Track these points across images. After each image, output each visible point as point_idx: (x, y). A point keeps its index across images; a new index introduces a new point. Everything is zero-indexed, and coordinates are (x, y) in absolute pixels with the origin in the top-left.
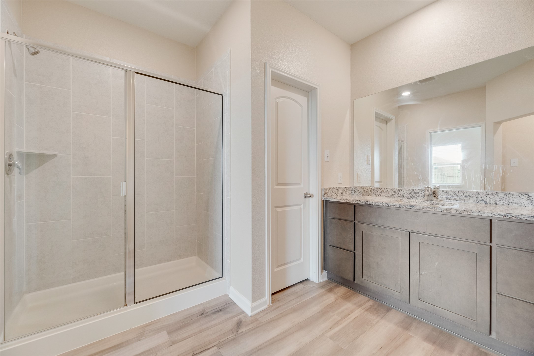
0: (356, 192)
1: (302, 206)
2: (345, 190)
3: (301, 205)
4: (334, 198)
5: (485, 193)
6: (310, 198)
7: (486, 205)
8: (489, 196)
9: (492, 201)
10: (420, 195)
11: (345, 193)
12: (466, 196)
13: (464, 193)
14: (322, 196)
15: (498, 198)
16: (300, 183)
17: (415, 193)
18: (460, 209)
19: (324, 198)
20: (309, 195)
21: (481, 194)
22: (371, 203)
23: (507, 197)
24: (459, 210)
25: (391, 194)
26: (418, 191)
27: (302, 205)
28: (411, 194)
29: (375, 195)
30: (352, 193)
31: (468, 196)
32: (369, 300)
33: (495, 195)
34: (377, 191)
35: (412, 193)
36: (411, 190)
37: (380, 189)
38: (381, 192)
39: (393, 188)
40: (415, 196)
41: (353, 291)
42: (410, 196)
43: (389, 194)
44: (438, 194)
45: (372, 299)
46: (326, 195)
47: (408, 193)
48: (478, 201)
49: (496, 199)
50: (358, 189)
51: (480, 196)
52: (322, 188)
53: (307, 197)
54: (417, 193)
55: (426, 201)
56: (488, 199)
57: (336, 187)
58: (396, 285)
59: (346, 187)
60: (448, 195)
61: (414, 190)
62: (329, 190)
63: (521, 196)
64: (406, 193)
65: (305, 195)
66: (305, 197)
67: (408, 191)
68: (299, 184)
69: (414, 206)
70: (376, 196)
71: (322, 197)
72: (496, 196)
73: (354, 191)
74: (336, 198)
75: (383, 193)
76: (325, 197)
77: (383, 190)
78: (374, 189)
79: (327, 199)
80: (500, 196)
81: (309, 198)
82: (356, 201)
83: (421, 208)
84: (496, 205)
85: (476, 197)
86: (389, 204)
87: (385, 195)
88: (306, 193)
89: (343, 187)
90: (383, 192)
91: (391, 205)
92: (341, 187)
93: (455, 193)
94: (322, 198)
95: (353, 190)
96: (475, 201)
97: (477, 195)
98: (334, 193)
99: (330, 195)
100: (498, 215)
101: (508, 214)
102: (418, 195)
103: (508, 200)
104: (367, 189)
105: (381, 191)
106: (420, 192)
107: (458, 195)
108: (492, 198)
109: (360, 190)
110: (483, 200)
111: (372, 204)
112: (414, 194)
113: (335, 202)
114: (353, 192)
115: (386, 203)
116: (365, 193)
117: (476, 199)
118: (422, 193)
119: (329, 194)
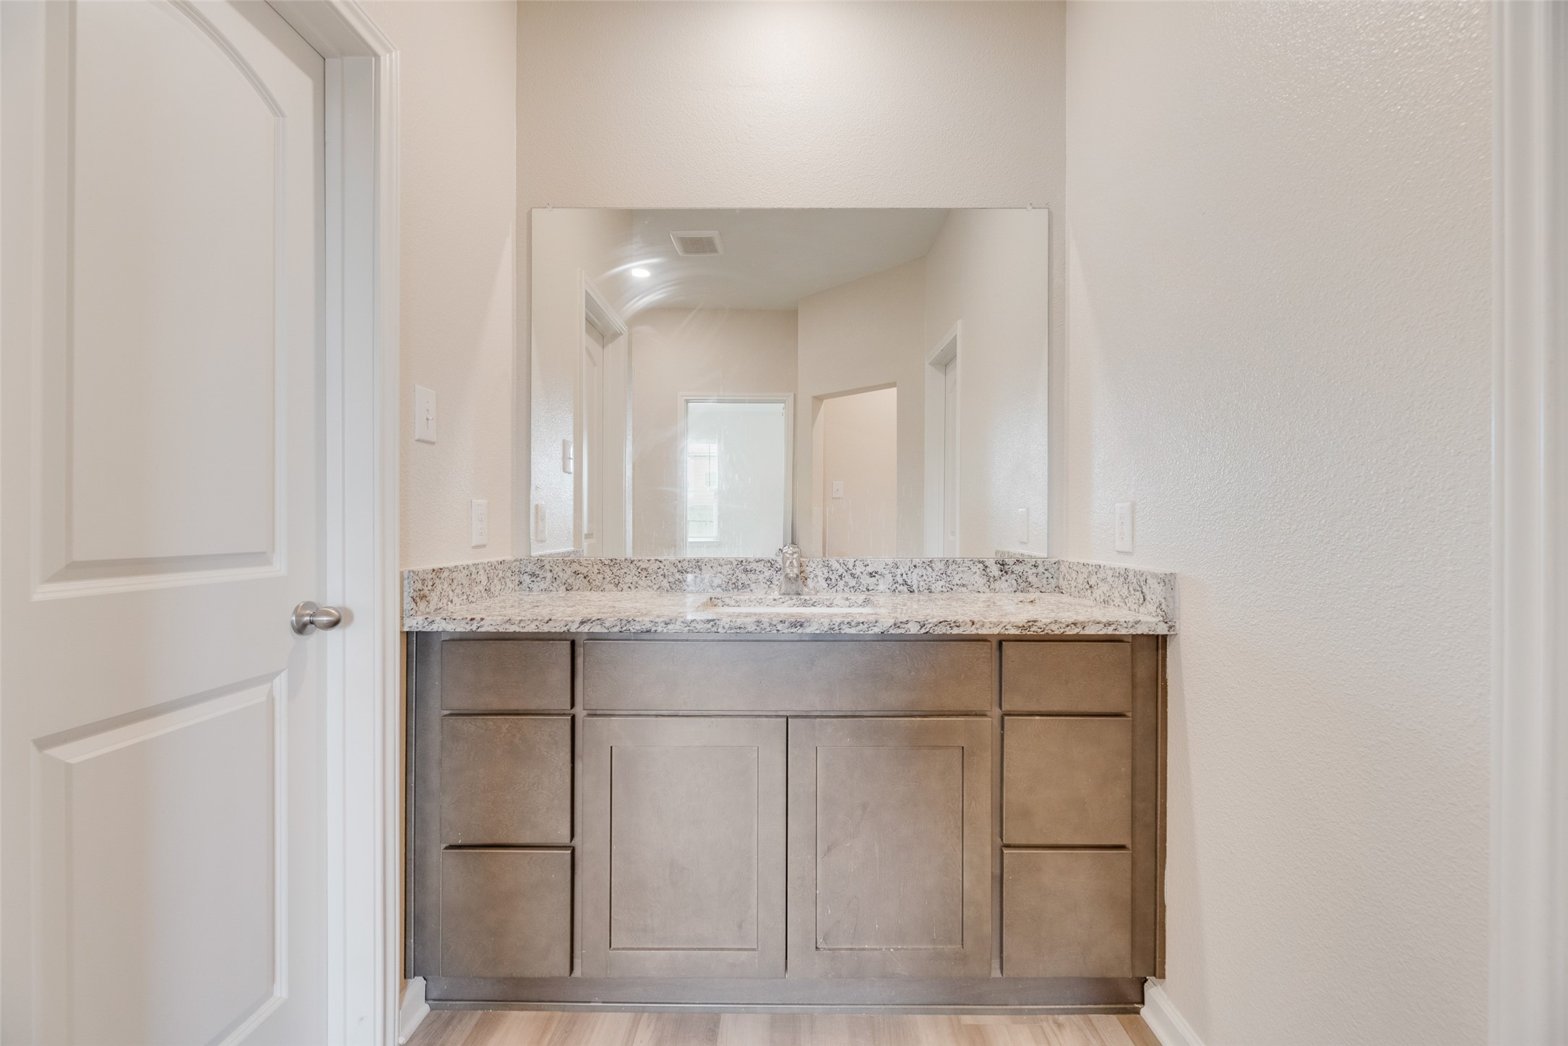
0: (538, 579)
1: (280, 683)
2: (501, 575)
3: (270, 677)
4: (472, 619)
5: (909, 564)
6: (332, 633)
7: (912, 595)
8: (916, 571)
9: (922, 583)
10: (761, 577)
11: (499, 587)
12: (871, 575)
13: (866, 566)
14: (402, 610)
15: (934, 575)
16: (264, 553)
17: (746, 571)
18: (930, 621)
19: (415, 622)
20: (328, 614)
21: (901, 567)
22: (649, 626)
23: (948, 573)
24: (926, 622)
25: (671, 579)
26: (754, 566)
27: (277, 681)
28: (735, 575)
29: (617, 585)
30: (525, 585)
31: (876, 573)
32: (635, 1024)
33: (927, 567)
34: (623, 571)
35: (737, 571)
36: (735, 563)
37: (635, 562)
38: (637, 573)
39: (679, 559)
40: (746, 583)
41: (560, 1013)
42: (730, 584)
43: (665, 581)
44: (808, 571)
45: (643, 1012)
46: (422, 605)
47: (724, 572)
48: (895, 586)
49: (930, 579)
50: (548, 567)
51: (899, 572)
52: (402, 574)
53: (310, 627)
54: (751, 571)
55: (787, 598)
56: (914, 579)
57: (465, 564)
58: (740, 926)
59: (500, 559)
60: (831, 572)
61: (744, 563)
62: (437, 581)
63: (972, 567)
64: (718, 575)
65: (299, 616)
66: (301, 629)
67: (724, 566)
68: (259, 557)
69: (805, 625)
70: (618, 590)
71: (402, 618)
72: (930, 569)
73: (533, 575)
74: (482, 619)
75: (644, 578)
76: (420, 619)
77: (643, 566)
78: (612, 564)
79: (434, 628)
80: (937, 569)
81: (321, 631)
82: (582, 623)
83: (825, 629)
84: (930, 592)
85: (891, 575)
86: (718, 622)
87: (650, 584)
88: (308, 605)
89: (494, 559)
90: (644, 573)
91: (727, 626)
92: (485, 561)
93: (846, 566)
94: (402, 625)
95: (528, 570)
96: (889, 587)
97: (893, 570)
98: (458, 591)
99: (440, 605)
100: (1011, 627)
101: (1030, 624)
102: (753, 577)
103: (951, 578)
104: (584, 563)
105: (639, 570)
106: (760, 566)
107: (854, 571)
108: (922, 576)
109: (557, 569)
110: (905, 583)
111: (653, 629)
112: (744, 576)
113: (472, 636)
114: (527, 579)
115: (709, 621)
116: (579, 582)
117: (891, 579)
118: (765, 570)
119: (434, 597)
